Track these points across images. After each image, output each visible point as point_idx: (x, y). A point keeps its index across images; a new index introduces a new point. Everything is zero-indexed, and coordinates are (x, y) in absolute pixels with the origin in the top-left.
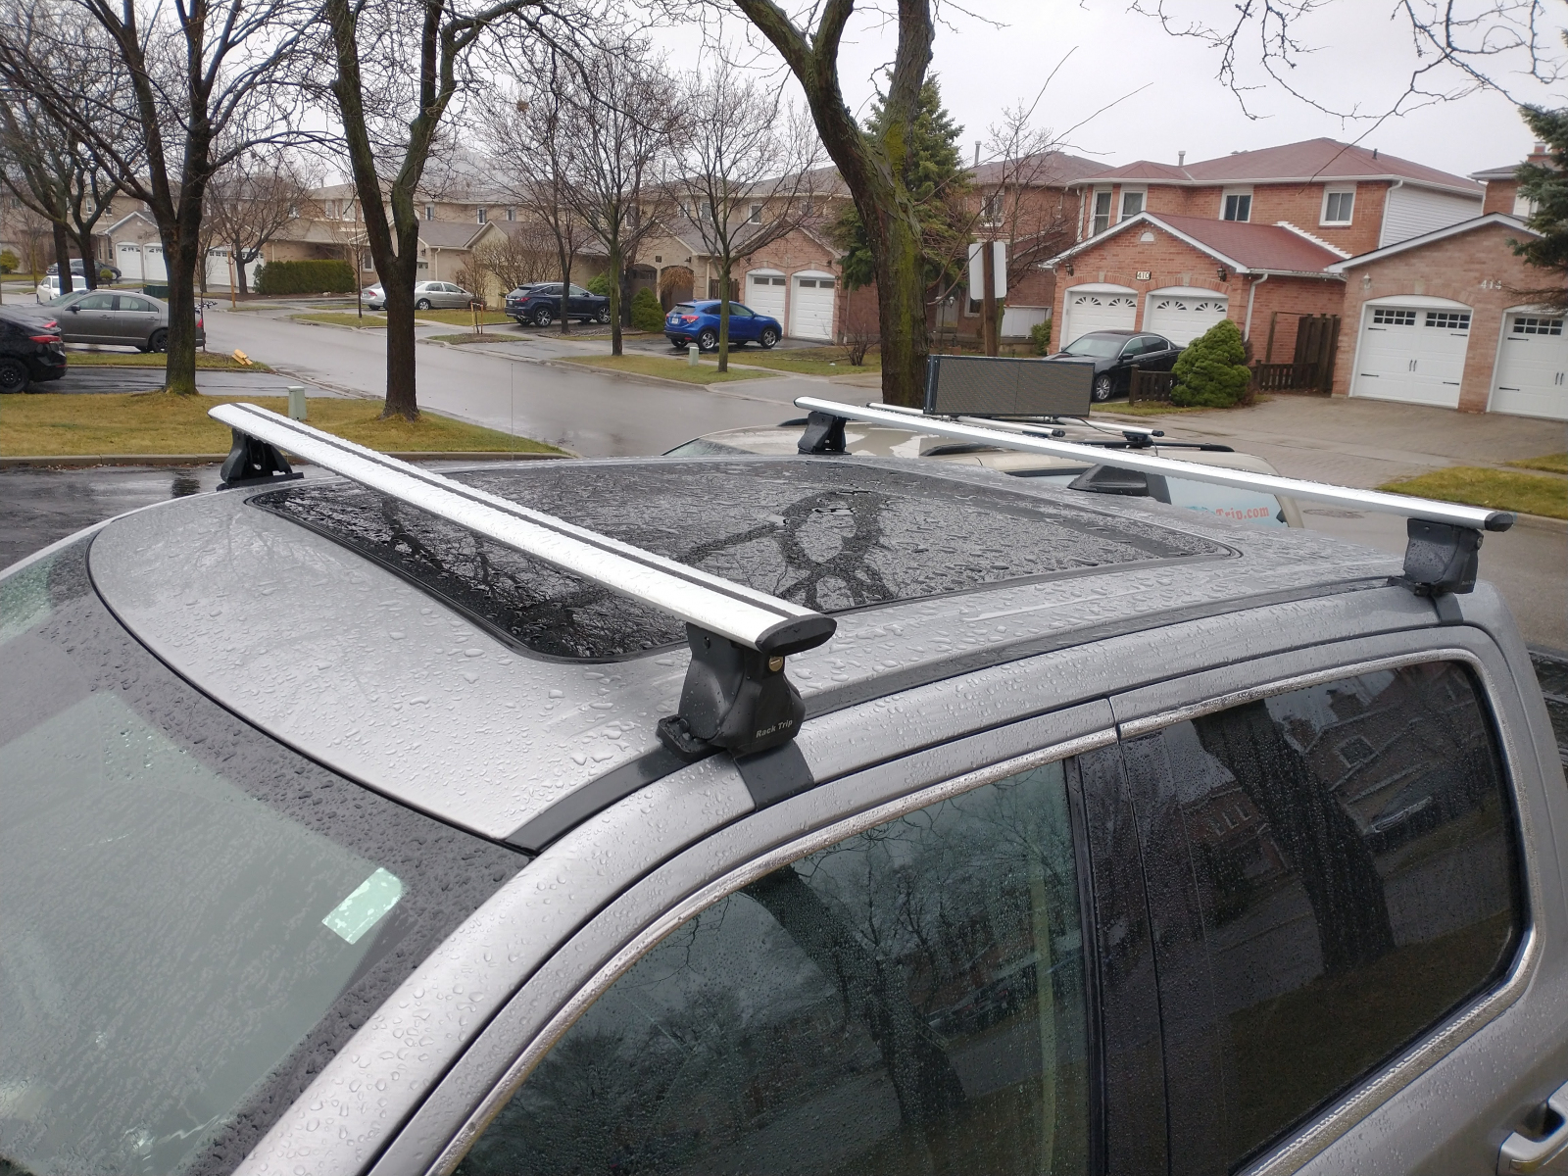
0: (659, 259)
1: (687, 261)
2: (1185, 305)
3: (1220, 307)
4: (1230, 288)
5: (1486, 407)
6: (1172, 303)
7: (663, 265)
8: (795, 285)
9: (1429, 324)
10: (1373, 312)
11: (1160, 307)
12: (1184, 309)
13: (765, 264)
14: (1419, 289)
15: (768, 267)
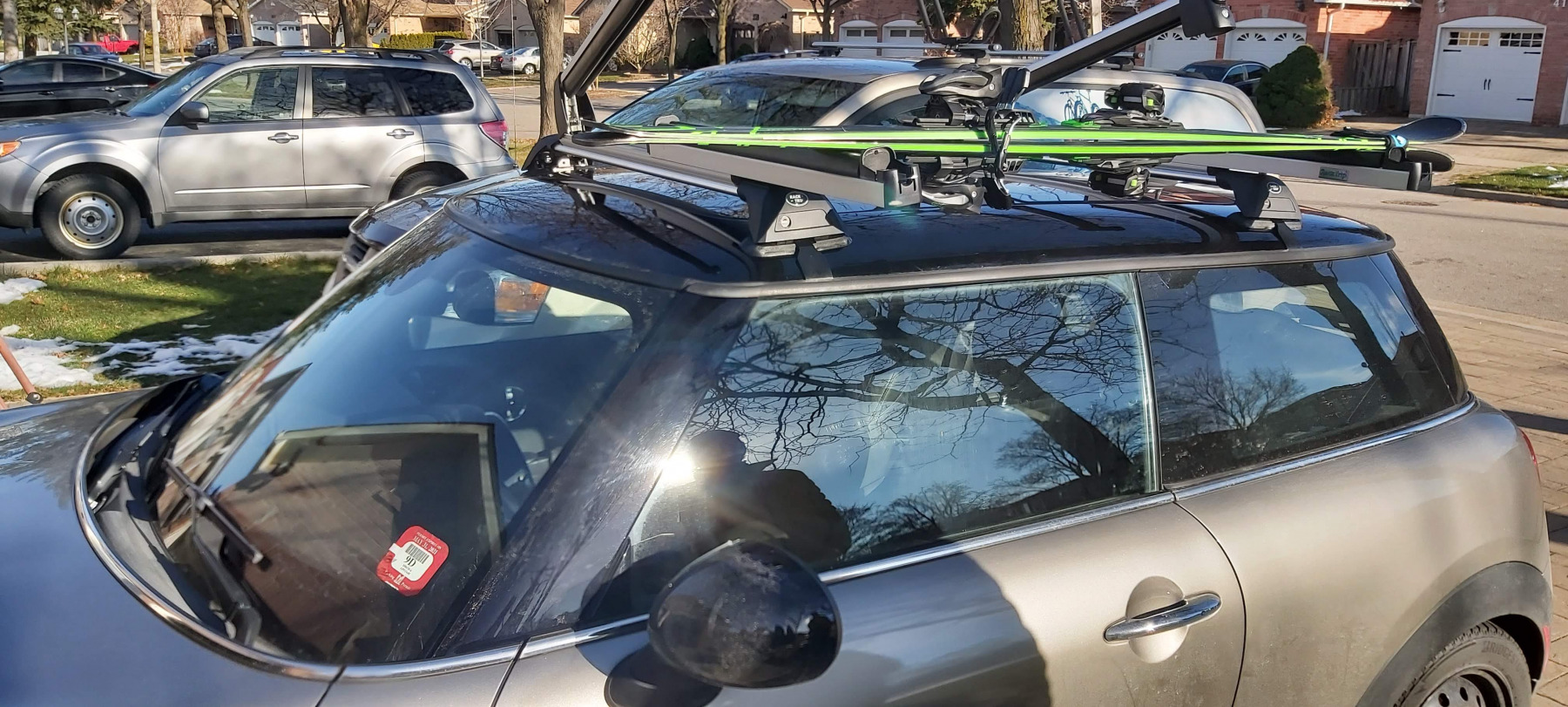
0: (756, 17)
1: (783, 17)
2: (1264, 35)
3: (1299, 36)
4: (1307, 19)
5: (1559, 120)
6: (1252, 35)
7: (760, 22)
8: (886, 33)
9: (1503, 44)
10: (1448, 34)
11: (1240, 39)
12: (1264, 39)
13: (857, 17)
14: (1492, 10)
15: (860, 19)
